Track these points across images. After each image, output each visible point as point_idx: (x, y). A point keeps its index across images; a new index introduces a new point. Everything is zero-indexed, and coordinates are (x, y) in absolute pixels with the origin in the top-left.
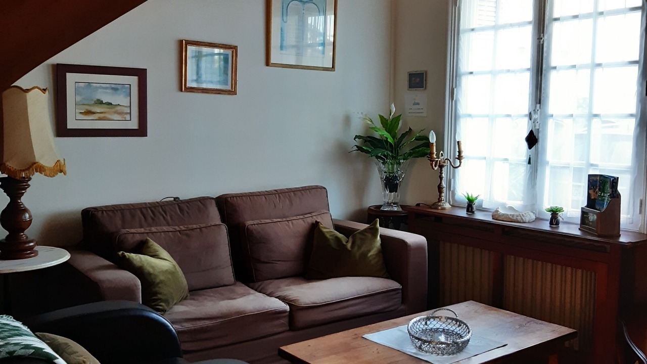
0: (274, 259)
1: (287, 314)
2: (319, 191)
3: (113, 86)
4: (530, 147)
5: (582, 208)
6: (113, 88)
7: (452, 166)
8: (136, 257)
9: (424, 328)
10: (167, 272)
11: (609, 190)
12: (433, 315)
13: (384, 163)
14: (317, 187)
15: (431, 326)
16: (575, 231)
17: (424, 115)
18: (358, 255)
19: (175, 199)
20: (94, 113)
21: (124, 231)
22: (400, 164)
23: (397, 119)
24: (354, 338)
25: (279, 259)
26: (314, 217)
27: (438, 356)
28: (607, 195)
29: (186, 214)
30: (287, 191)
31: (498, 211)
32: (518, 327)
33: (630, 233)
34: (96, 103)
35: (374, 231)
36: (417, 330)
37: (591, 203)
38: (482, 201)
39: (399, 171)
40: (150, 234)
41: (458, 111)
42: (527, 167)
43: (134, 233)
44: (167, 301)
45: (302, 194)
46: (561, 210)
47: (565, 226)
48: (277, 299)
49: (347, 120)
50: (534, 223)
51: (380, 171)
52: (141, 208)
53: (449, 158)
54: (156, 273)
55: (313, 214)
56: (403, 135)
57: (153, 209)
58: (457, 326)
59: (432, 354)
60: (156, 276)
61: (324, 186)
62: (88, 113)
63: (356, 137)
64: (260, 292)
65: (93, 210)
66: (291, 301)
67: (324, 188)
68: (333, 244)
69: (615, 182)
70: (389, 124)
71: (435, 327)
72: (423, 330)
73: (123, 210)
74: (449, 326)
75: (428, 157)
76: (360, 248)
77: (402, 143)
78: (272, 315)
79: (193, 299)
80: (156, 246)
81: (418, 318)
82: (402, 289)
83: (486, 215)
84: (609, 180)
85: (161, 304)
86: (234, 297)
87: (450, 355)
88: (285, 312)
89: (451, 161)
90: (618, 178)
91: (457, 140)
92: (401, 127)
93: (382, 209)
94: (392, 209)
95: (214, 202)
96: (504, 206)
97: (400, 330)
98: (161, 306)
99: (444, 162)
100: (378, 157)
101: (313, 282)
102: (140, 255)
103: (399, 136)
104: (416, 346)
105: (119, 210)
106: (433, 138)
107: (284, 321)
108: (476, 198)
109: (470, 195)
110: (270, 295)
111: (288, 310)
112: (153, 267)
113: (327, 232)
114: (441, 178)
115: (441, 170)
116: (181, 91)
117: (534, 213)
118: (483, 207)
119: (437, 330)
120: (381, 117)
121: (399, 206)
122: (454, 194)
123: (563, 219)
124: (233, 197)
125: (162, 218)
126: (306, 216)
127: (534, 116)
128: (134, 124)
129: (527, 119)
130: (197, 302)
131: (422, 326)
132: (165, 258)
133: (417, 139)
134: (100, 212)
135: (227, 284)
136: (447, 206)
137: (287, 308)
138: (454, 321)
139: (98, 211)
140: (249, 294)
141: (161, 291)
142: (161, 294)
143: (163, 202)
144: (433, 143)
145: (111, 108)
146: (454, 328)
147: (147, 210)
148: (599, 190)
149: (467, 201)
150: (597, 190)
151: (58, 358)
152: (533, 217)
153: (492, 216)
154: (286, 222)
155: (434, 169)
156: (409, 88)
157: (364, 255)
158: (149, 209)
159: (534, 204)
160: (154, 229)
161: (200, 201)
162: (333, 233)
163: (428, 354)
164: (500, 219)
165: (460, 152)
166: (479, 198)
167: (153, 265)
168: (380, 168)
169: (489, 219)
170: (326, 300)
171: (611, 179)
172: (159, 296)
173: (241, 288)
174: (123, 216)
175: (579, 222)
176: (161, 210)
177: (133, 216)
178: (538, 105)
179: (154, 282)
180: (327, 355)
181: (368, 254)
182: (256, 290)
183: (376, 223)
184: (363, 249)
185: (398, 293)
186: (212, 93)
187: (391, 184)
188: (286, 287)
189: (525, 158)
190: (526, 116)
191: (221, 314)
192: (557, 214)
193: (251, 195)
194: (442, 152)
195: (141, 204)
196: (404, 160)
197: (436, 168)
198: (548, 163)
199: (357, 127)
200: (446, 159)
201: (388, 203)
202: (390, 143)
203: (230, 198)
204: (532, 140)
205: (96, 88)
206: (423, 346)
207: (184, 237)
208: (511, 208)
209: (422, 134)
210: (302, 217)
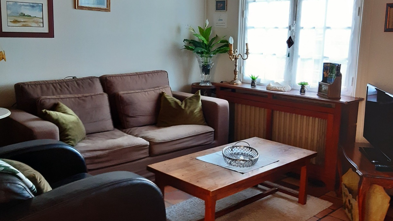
0: (137, 115)
1: (148, 147)
2: (163, 73)
3: (31, 4)
4: (289, 47)
5: (319, 83)
6: (31, 6)
7: (242, 58)
8: (53, 113)
9: (231, 153)
10: (73, 122)
11: (335, 71)
12: (236, 145)
13: (202, 57)
14: (162, 71)
15: (235, 152)
16: (315, 96)
17: (225, 27)
18: (188, 112)
19: (74, 78)
20: (19, 22)
21: (43, 97)
22: (211, 57)
23: (209, 29)
24: (191, 159)
25: (141, 115)
26: (161, 89)
27: (241, 168)
28: (334, 75)
29: (81, 87)
30: (143, 73)
31: (270, 85)
32: (284, 151)
33: (345, 97)
34: (21, 16)
35: (198, 98)
36: (227, 154)
37: (325, 79)
38: (260, 80)
39: (211, 61)
40: (60, 99)
41: (246, 25)
42: (287, 59)
43: (49, 99)
44: (74, 140)
45: (153, 75)
46: (307, 84)
47: (309, 93)
48: (141, 138)
49: (179, 30)
50: (290, 92)
51: (199, 61)
52: (52, 83)
53: (240, 53)
54: (67, 123)
55: (160, 88)
56: (213, 39)
57: (60, 84)
58: (250, 151)
59: (237, 167)
60: (67, 125)
61: (165, 70)
62: (15, 21)
63: (185, 40)
64: (130, 134)
65: (22, 84)
66: (149, 139)
67: (166, 72)
68: (173, 105)
69: (338, 67)
70: (204, 32)
71: (237, 152)
72: (230, 154)
73: (41, 84)
74: (245, 151)
75: (228, 53)
76: (189, 107)
77: (212, 44)
78: (139, 148)
79: (89, 139)
80: (65, 107)
81: (227, 147)
82: (214, 131)
83: (262, 87)
84: (335, 66)
85: (71, 142)
86: (115, 138)
87: (247, 167)
88: (146, 146)
89: (242, 55)
90: (341, 65)
91: (246, 43)
92: (211, 34)
93: (200, 85)
94: (206, 85)
95: (98, 80)
96: (273, 82)
97: (217, 154)
98: (71, 143)
99: (238, 56)
100: (198, 53)
101: (161, 128)
102: (56, 112)
103: (210, 40)
104: (228, 163)
105: (39, 84)
106: (231, 41)
107: (147, 151)
108: (257, 77)
109: (253, 76)
110: (137, 136)
111: (149, 144)
112: (65, 119)
113: (169, 98)
114: (236, 66)
115: (236, 61)
116: (76, 9)
117: (290, 86)
118: (261, 83)
119: (238, 154)
120: (200, 28)
121: (211, 83)
122: (243, 76)
123: (308, 89)
124: (111, 77)
125: (66, 89)
126: (156, 89)
127: (292, 28)
128: (46, 30)
129: (287, 30)
130: (91, 140)
131: (230, 152)
132: (71, 114)
133: (222, 42)
134: (27, 86)
135: (109, 129)
136: (239, 82)
137: (148, 143)
138: (248, 148)
139: (25, 85)
140: (124, 136)
141: (70, 134)
142: (70, 135)
143: (66, 80)
144: (232, 44)
145: (31, 19)
146: (248, 152)
147: (57, 85)
148: (329, 72)
149: (252, 79)
150: (328, 72)
151: (19, 173)
152: (290, 88)
153: (267, 88)
154: (144, 92)
155: (232, 60)
156: (216, 10)
157: (192, 112)
158: (57, 84)
159: (291, 81)
160: (62, 96)
161: (89, 79)
162: (173, 99)
163: (235, 167)
164: (271, 90)
165: (247, 50)
166: (259, 78)
167: (65, 118)
168: (199, 59)
169: (264, 89)
170: (171, 139)
171: (337, 65)
172: (70, 137)
173: (118, 132)
174: (41, 88)
175: (317, 91)
176: (65, 85)
177: (48, 88)
178: (295, 21)
179: (66, 129)
180: (177, 169)
181: (194, 111)
182: (127, 133)
183: (198, 93)
184: (192, 108)
185: (212, 134)
186: (95, 10)
187: (206, 69)
188: (146, 132)
189: (286, 54)
190: (287, 28)
191: (109, 147)
192: (304, 86)
193: (121, 76)
194: (236, 50)
195: (52, 80)
196: (214, 54)
197: (233, 60)
198: (299, 56)
199: (185, 34)
200: (239, 54)
201: (204, 81)
202: (205, 44)
203: (109, 77)
204: (290, 42)
205: (21, 5)
206: (232, 162)
207: (81, 101)
208: (277, 83)
209: (224, 39)
210: (153, 89)
